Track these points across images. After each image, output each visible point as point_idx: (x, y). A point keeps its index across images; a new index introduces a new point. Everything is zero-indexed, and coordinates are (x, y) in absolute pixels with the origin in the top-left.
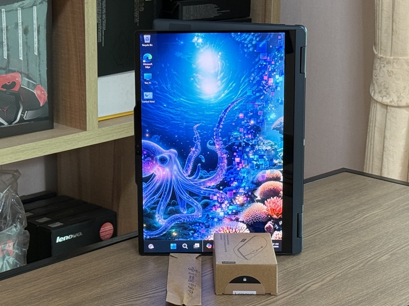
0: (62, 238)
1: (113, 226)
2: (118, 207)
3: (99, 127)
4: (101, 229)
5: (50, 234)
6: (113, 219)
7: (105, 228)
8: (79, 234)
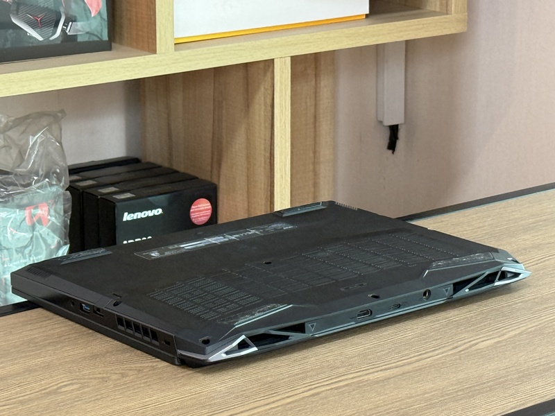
0: (132, 215)
1: (212, 204)
2: (219, 177)
3: (176, 50)
4: (193, 207)
5: (114, 207)
6: (211, 193)
7: (199, 206)
8: (158, 212)
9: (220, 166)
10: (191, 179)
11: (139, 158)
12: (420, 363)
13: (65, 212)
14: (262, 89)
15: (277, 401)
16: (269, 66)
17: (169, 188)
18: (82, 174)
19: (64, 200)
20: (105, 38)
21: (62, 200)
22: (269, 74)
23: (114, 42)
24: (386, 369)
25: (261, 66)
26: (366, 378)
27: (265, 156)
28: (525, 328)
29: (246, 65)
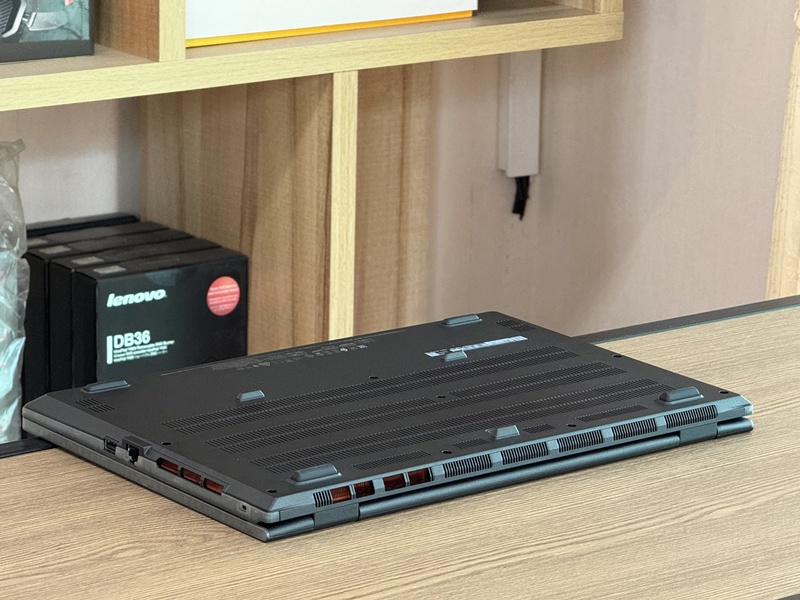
0: (120, 297)
1: (239, 285)
2: (252, 245)
3: (187, 58)
4: (211, 289)
5: (95, 284)
6: (239, 270)
7: (221, 287)
8: (160, 294)
9: (253, 230)
10: (211, 248)
11: (137, 215)
12: (628, 536)
13: (20, 289)
14: (315, 117)
15: (421, 580)
16: (326, 85)
17: (177, 259)
18: (49, 236)
19: (19, 272)
20: (86, 37)
21: (15, 271)
22: (325, 96)
23: (99, 43)
24: (577, 543)
25: (315, 83)
26: (549, 553)
27: (317, 215)
28: (782, 492)
29: (294, 81)
